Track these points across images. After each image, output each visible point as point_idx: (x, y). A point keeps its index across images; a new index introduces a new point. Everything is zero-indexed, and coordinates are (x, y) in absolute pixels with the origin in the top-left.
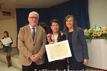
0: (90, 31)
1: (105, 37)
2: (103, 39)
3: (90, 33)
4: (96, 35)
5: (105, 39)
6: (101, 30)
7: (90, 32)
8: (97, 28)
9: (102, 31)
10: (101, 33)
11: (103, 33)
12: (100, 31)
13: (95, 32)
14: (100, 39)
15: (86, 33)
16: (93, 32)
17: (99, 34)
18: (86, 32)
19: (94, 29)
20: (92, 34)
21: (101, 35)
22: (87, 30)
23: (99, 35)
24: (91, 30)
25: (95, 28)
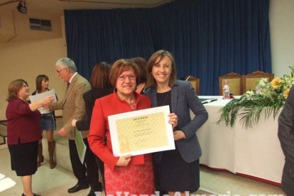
0: (277, 83)
3: (276, 90)
7: (275, 87)
15: (263, 88)
16: (285, 87)
18: (264, 84)
19: (286, 79)
20: (281, 92)
22: (266, 80)
24: (280, 81)
25: (292, 75)
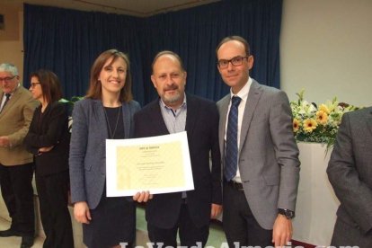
1: (327, 139)
2: (320, 142)
4: (301, 128)
5: (326, 145)
6: (317, 113)
8: (304, 103)
9: (321, 117)
10: (315, 123)
11: (321, 122)
12: (312, 117)
13: (297, 116)
14: (310, 141)
17: (310, 125)
19: (293, 107)
21: (314, 131)
23: (310, 129)
25: (299, 104)
